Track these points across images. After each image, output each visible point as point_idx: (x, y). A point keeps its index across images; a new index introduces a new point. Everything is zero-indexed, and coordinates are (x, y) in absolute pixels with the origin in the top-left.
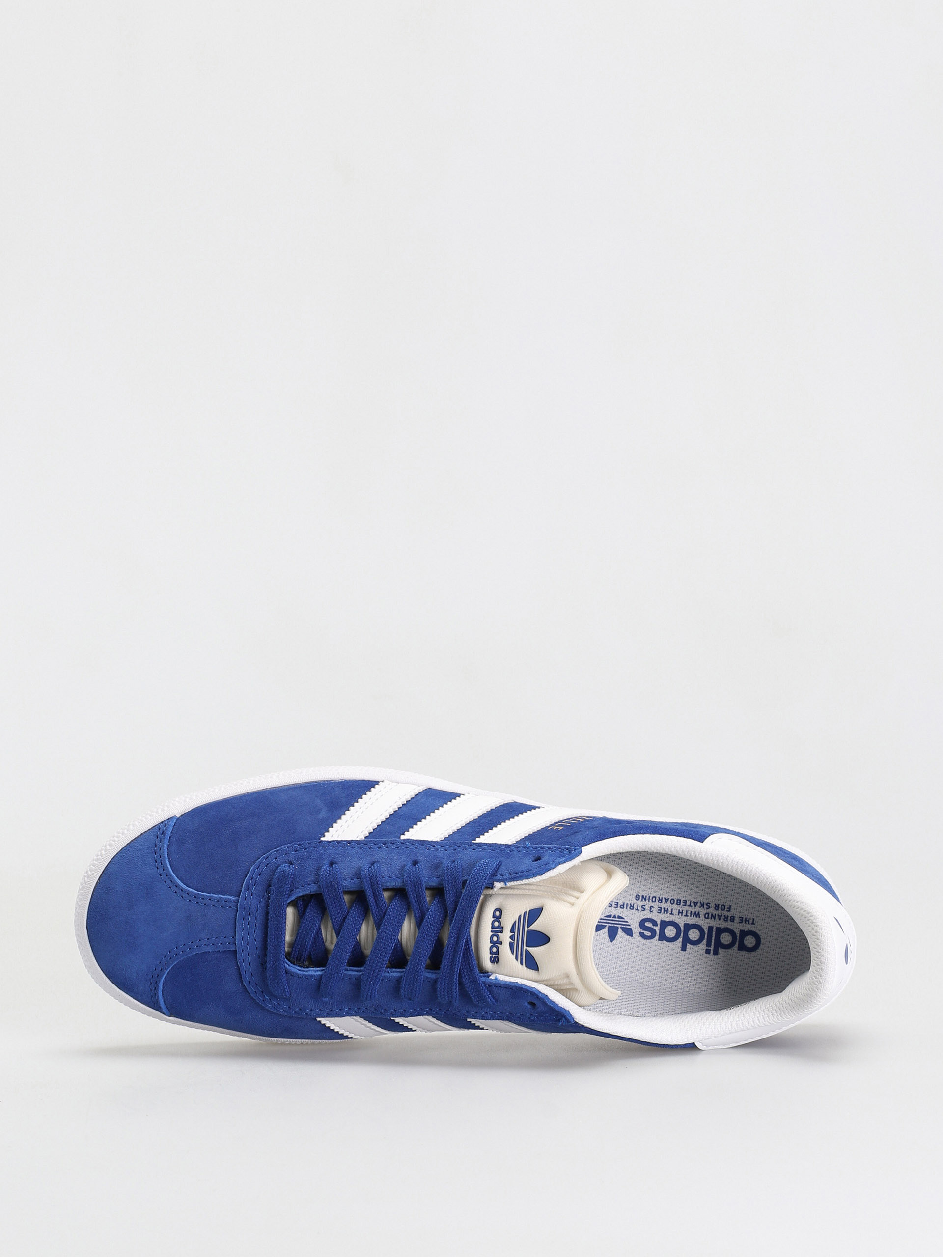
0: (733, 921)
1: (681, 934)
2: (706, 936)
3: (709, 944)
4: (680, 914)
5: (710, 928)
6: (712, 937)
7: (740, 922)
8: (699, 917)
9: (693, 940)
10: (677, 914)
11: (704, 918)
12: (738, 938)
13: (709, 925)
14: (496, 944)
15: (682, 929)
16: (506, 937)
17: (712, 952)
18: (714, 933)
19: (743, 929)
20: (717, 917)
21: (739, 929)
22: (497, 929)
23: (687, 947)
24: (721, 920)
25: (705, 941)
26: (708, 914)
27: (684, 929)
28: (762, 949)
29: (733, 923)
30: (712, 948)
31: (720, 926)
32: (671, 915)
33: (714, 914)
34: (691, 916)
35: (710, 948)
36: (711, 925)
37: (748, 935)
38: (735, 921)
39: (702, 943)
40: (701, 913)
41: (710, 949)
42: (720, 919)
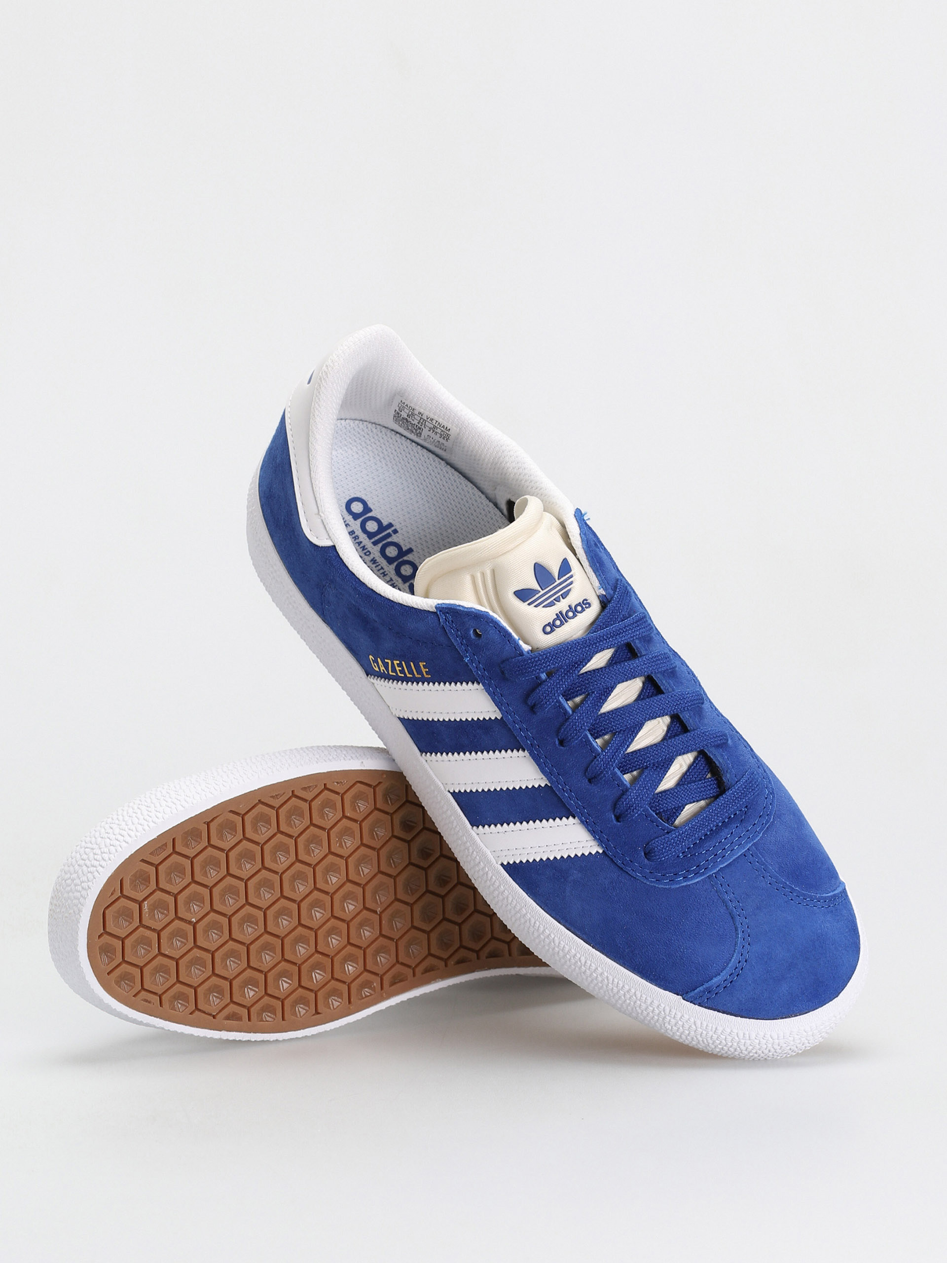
0: (353, 531)
1: (401, 562)
2: (384, 542)
3: (389, 535)
4: (385, 573)
5: (375, 543)
6: (381, 538)
7: (349, 525)
8: (374, 558)
9: (396, 549)
10: (387, 576)
11: (372, 554)
12: (363, 518)
13: (373, 547)
14: (574, 611)
15: (395, 564)
16: (562, 606)
17: (393, 528)
18: (376, 538)
19: (352, 520)
20: (362, 545)
21: (356, 522)
22: (562, 618)
23: (406, 549)
24: (361, 540)
25: (389, 540)
26: (365, 553)
27: (395, 562)
28: (355, 494)
29: (355, 530)
30: (390, 531)
31: (366, 538)
32: (394, 579)
33: (362, 549)
34: (379, 565)
35: (391, 533)
36: (372, 545)
37: (353, 512)
38: (352, 530)
39: (393, 541)
40: (370, 559)
41: (392, 531)
42: (361, 542)
